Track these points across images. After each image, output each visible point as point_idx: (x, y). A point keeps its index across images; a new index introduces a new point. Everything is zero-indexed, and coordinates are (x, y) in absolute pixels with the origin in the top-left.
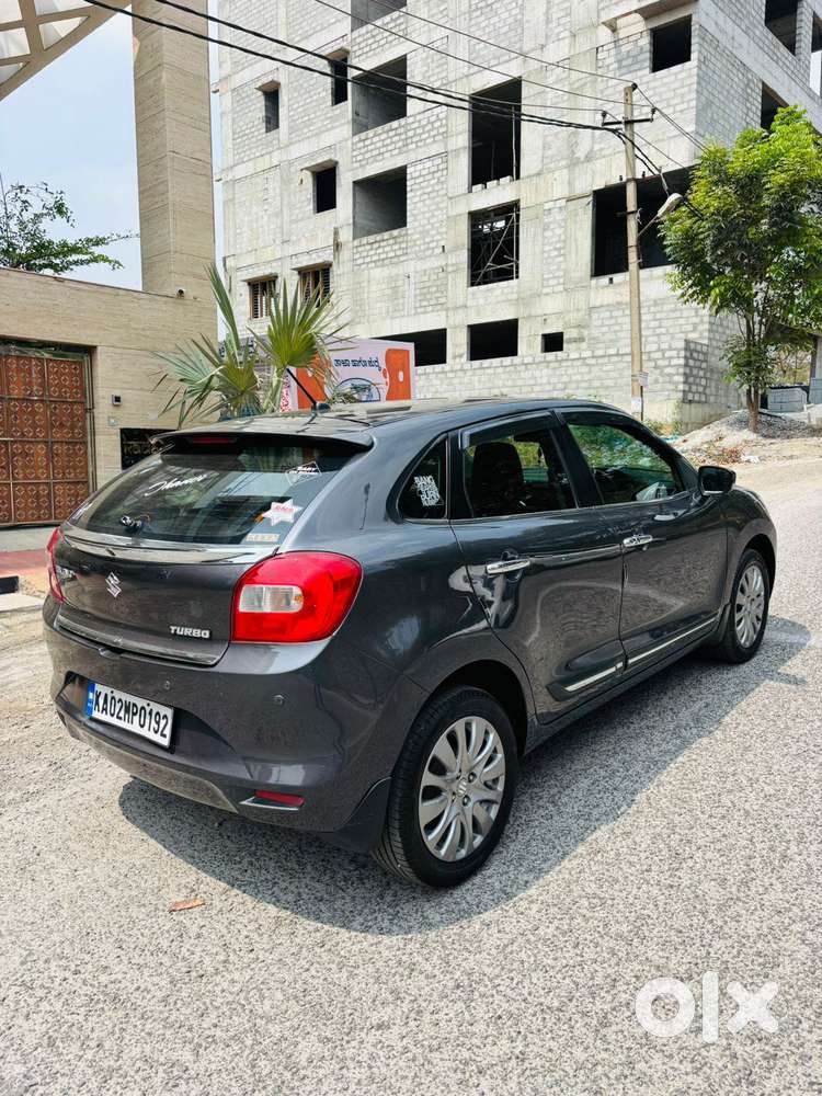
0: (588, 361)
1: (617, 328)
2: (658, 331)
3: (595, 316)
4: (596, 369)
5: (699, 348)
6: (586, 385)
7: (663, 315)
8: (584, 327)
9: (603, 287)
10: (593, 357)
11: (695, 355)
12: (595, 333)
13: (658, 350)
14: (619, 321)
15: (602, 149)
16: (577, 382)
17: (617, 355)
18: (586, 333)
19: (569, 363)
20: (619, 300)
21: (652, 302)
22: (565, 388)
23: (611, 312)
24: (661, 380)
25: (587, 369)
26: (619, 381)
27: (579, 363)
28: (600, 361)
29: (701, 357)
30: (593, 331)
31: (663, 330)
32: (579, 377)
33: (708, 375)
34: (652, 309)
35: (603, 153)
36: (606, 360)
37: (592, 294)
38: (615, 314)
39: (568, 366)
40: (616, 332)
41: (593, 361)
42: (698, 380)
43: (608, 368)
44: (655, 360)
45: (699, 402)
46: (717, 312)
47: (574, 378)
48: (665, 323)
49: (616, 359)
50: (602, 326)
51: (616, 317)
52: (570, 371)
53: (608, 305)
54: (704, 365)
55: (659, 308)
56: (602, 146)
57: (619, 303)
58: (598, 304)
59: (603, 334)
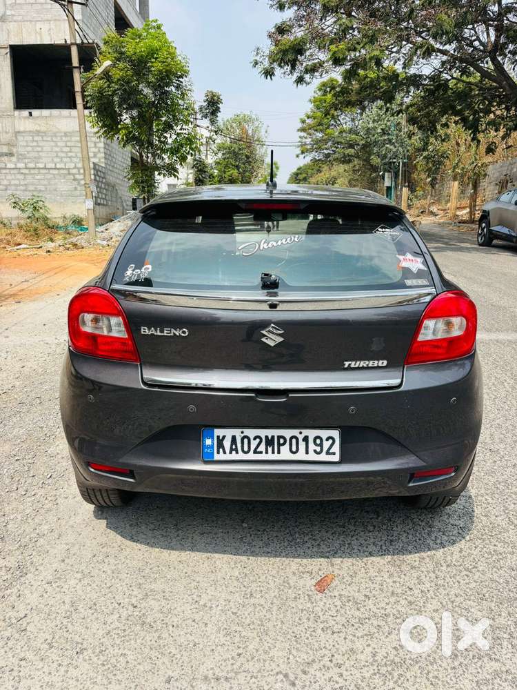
0: (22, 171)
1: (39, 149)
2: (70, 154)
3: (20, 138)
4: (29, 177)
5: (100, 169)
6: (22, 188)
7: (72, 144)
8: (13, 146)
9: (25, 118)
10: (26, 168)
11: (99, 173)
12: (21, 150)
13: (75, 168)
14: (40, 144)
15: (13, 15)
16: (15, 185)
17: (45, 168)
18: (14, 150)
19: (8, 171)
20: (38, 129)
21: (63, 134)
22: (6, 190)
23: (33, 136)
24: (79, 188)
25: (22, 177)
26: (48, 187)
27: (15, 171)
28: (32, 171)
29: (102, 175)
30: (20, 150)
31: (73, 154)
32: (17, 182)
33: (107, 187)
34: (64, 139)
35: (15, 18)
36: (36, 171)
37: (16, 121)
38: (36, 138)
39: (6, 173)
40: (38, 152)
41: (27, 171)
42: (102, 190)
43: (38, 177)
44: (74, 175)
45: (103, 205)
46: (124, 146)
47: (13, 182)
48: (73, 149)
49: (45, 171)
50: (27, 146)
51: (37, 141)
52: (9, 177)
53: (30, 132)
54: (104, 181)
55: (69, 138)
56: (13, 13)
57: (39, 132)
58: (22, 129)
59: (28, 152)
